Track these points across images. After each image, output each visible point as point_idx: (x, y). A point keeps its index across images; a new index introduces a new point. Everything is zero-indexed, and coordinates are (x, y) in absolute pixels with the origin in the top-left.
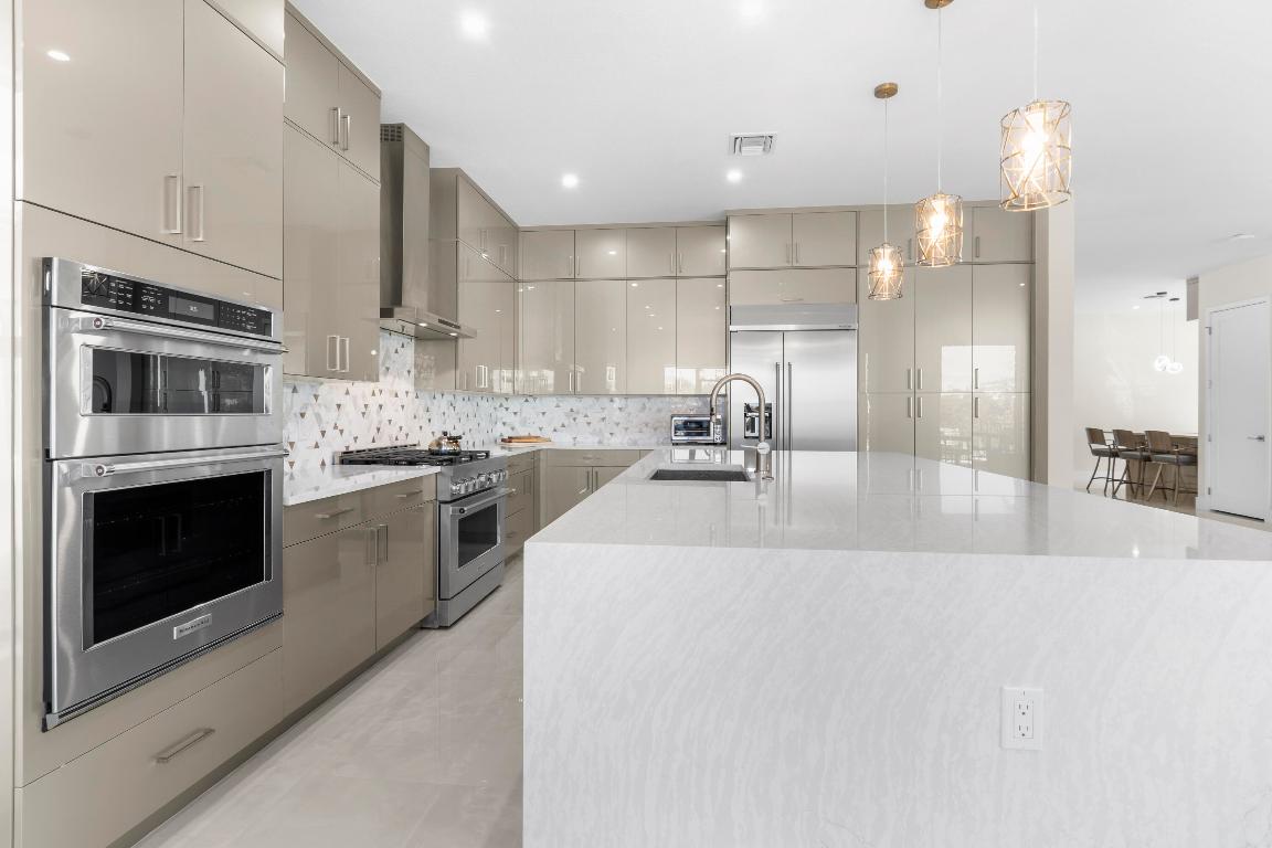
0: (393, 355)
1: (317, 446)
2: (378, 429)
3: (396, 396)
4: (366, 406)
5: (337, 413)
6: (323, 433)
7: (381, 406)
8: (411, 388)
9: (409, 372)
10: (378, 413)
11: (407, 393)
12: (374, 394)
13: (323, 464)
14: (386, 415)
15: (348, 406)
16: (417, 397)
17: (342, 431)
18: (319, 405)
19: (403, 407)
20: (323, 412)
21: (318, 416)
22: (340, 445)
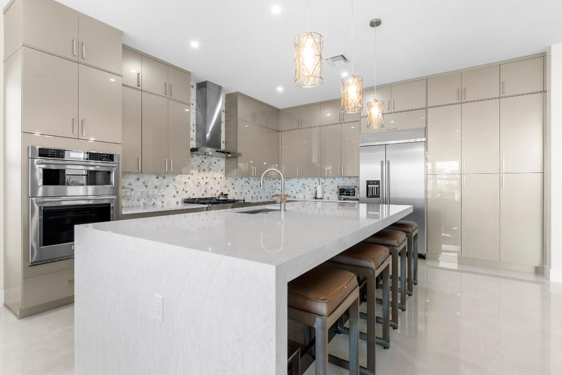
0: (213, 164)
1: (174, 196)
2: (205, 191)
3: (215, 179)
4: (199, 183)
5: (184, 186)
6: (177, 192)
7: (207, 183)
8: (223, 176)
9: (222, 170)
10: (205, 185)
11: (221, 178)
12: (203, 178)
13: (177, 202)
14: (209, 186)
15: (190, 182)
16: (227, 179)
17: (186, 192)
18: (176, 183)
19: (219, 183)
20: (177, 185)
21: (175, 187)
22: (186, 196)
